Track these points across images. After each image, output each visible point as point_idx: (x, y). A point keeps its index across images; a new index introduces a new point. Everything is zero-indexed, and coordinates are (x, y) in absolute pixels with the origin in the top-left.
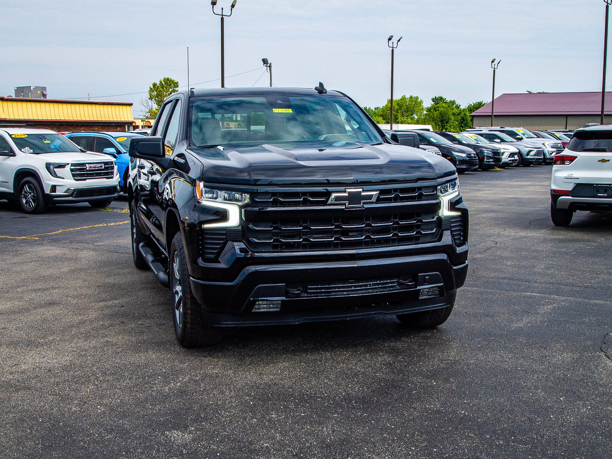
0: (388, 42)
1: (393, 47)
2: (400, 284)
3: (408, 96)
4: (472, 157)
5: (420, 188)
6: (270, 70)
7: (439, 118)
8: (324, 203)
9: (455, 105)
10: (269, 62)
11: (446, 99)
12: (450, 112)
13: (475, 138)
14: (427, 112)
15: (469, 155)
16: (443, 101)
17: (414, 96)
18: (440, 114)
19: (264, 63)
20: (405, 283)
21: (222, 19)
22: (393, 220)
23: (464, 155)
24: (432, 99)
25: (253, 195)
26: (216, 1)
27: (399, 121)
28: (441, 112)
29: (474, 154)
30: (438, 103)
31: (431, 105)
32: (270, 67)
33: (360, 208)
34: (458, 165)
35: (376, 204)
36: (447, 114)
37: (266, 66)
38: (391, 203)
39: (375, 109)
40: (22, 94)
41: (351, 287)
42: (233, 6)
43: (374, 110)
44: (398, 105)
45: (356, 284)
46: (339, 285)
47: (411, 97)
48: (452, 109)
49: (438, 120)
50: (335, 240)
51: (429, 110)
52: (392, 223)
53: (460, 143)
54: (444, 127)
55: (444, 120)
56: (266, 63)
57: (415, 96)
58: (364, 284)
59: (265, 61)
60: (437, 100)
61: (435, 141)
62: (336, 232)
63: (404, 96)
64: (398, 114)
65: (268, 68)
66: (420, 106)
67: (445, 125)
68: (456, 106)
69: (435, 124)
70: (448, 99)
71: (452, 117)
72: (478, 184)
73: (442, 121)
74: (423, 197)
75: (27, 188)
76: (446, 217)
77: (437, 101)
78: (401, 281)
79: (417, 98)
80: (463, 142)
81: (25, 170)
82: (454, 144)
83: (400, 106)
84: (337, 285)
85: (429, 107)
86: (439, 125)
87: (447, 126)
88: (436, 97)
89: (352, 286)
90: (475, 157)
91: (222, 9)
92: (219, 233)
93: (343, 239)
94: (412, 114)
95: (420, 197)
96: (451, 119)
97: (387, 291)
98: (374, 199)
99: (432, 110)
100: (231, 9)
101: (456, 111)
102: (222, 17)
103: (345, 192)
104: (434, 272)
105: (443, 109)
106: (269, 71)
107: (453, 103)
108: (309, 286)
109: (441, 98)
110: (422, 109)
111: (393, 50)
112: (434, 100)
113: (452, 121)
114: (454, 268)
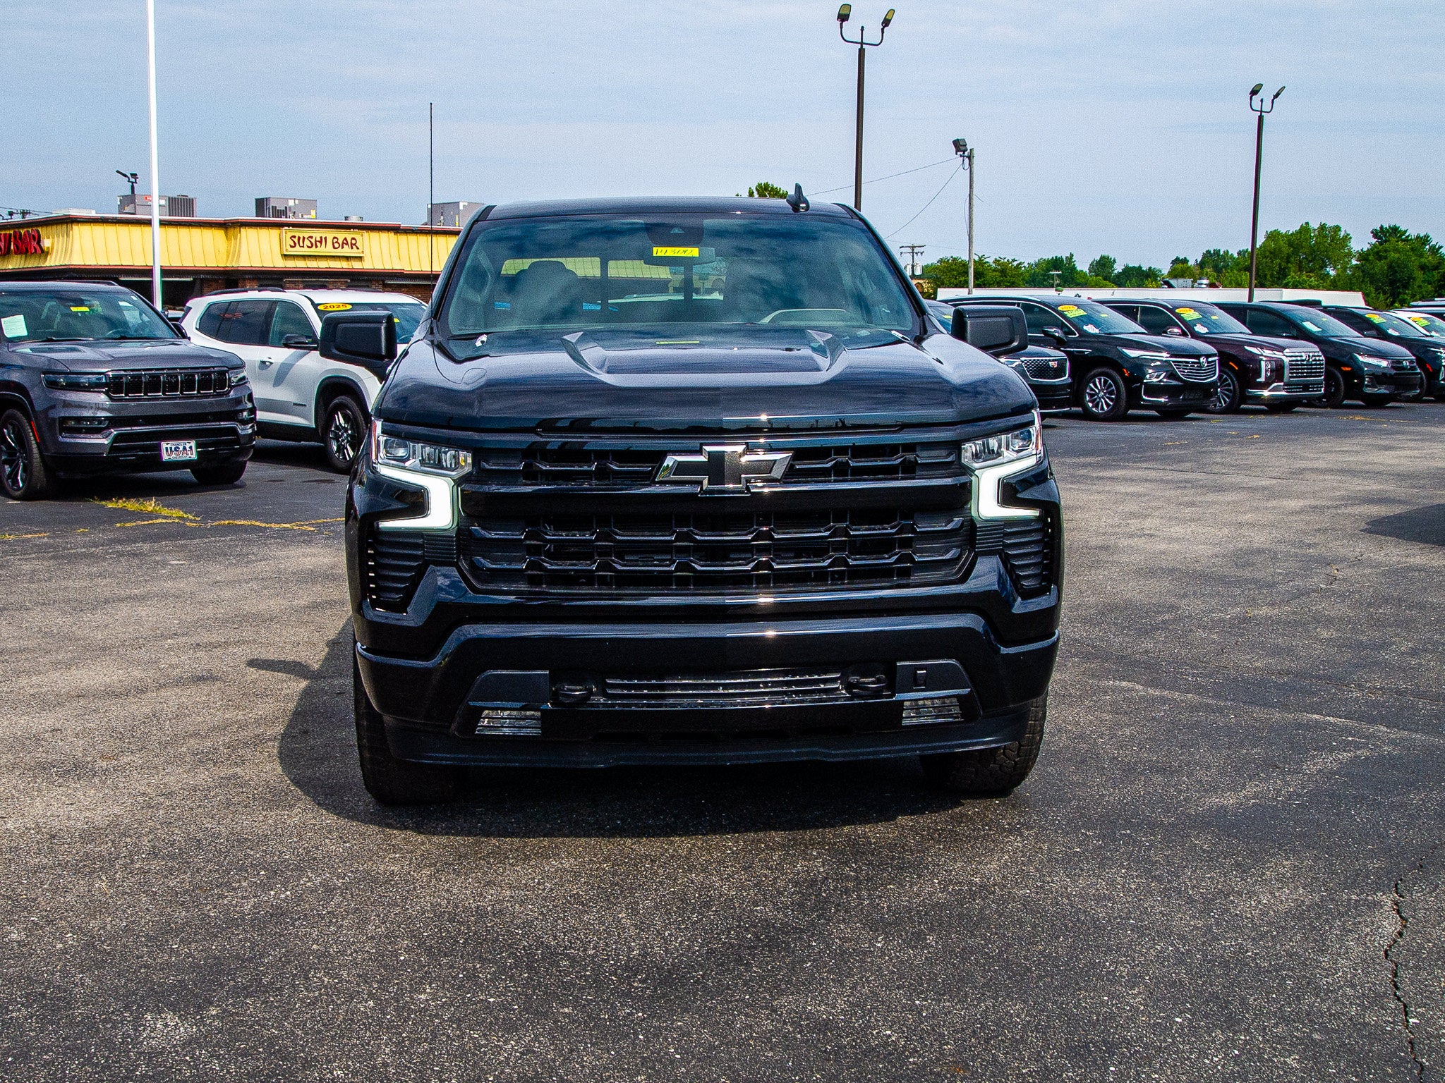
0: (1251, 99)
1: (1261, 111)
2: (849, 687)
3: (1315, 225)
4: (1404, 368)
5: (910, 447)
6: (970, 164)
7: (1387, 277)
8: (649, 478)
9: (1427, 247)
10: (969, 147)
11: (1406, 231)
12: (1414, 261)
13: (1426, 323)
14: (1359, 261)
15: (1397, 364)
16: (1401, 236)
17: (1330, 223)
18: (1390, 267)
19: (958, 150)
20: (864, 683)
21: (861, 53)
22: (834, 526)
23: (1384, 363)
24: (1372, 232)
25: (480, 453)
26: (847, 13)
27: (1289, 282)
28: (1392, 262)
29: (1411, 362)
30: (1386, 241)
31: (1369, 246)
32: (969, 157)
33: (739, 492)
34: (1367, 386)
35: (785, 483)
36: (1406, 266)
37: (961, 156)
38: (829, 481)
39: (1239, 253)
40: (442, 218)
41: (716, 686)
42: (886, 22)
43: (1236, 256)
44: (1291, 244)
45: (728, 681)
46: (684, 682)
47: (1323, 227)
48: (1421, 256)
49: (1384, 279)
50: (676, 570)
51: (1363, 256)
52: (827, 534)
53: (1381, 334)
54: (1398, 297)
55: (1399, 281)
56: (962, 148)
57: (1332, 225)
58: (750, 680)
59: (959, 145)
60: (1387, 235)
61: (1314, 329)
62: (681, 550)
63: (1307, 223)
64: (1290, 265)
65: (967, 160)
66: (1344, 247)
67: (1400, 293)
68: (1430, 248)
69: (1376, 290)
70: (1412, 233)
71: (1419, 274)
72: (1398, 433)
73: (1392, 283)
74: (917, 468)
75: (340, 420)
76: (987, 521)
77: (1385, 236)
78: (854, 679)
79: (1337, 229)
80: (1391, 332)
81: (334, 380)
82: (1365, 336)
83: (1294, 248)
84: (680, 680)
85: (1365, 249)
86: (1385, 293)
87: (1405, 294)
88: (1382, 227)
89: (719, 685)
90: (1413, 368)
91: (862, 29)
92: (402, 543)
93: (698, 568)
94: (1323, 266)
95: (909, 469)
96: (1414, 279)
97: (810, 702)
98: (777, 472)
99: (1371, 258)
100: (883, 30)
101: (1430, 259)
102: (862, 46)
103: (699, 452)
104: (942, 658)
105: (1397, 255)
106: (967, 166)
107: (1424, 240)
108: (609, 678)
109: (1395, 230)
110: (1349, 255)
111: (1261, 118)
112: (1377, 233)
113: (1417, 283)
114: (1004, 650)
